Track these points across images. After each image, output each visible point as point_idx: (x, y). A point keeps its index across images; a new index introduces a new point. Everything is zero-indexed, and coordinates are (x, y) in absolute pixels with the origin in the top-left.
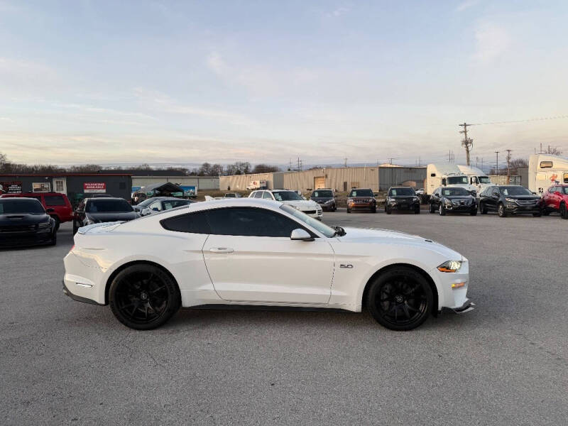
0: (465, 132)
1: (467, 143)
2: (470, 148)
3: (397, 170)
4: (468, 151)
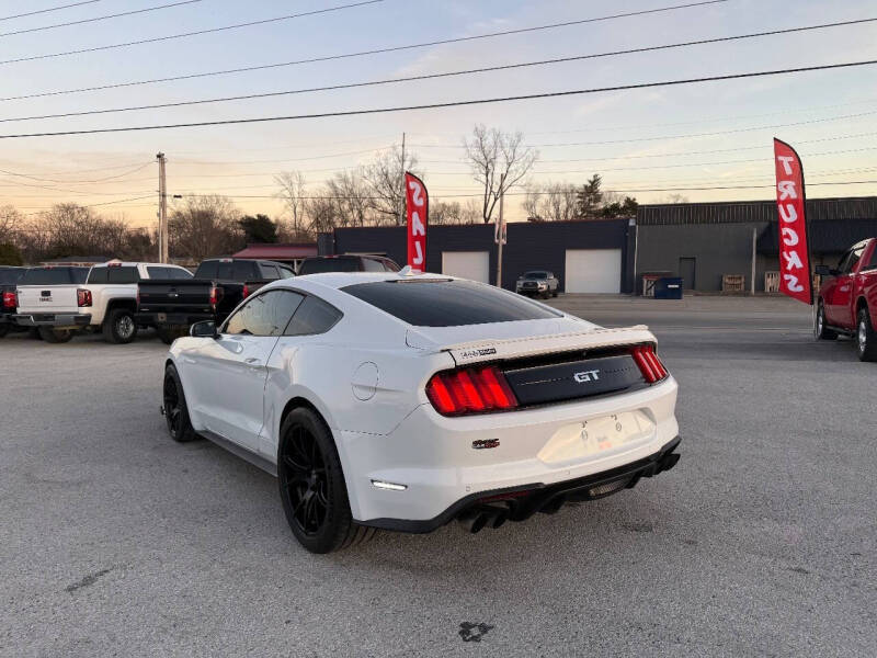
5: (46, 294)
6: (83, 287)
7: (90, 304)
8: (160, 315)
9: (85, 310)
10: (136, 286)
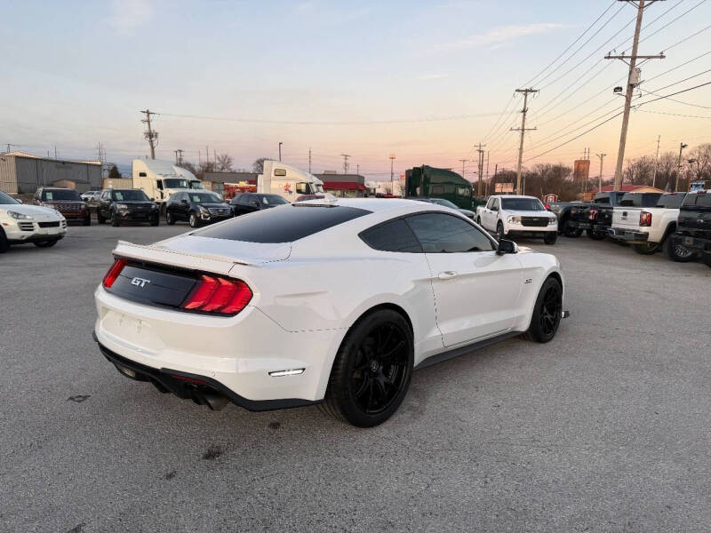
0: (148, 121)
1: (151, 135)
2: (155, 143)
3: (44, 163)
4: (153, 148)
5: (625, 214)
6: (646, 209)
7: (649, 224)
8: (687, 238)
9: (644, 229)
10: (678, 210)
